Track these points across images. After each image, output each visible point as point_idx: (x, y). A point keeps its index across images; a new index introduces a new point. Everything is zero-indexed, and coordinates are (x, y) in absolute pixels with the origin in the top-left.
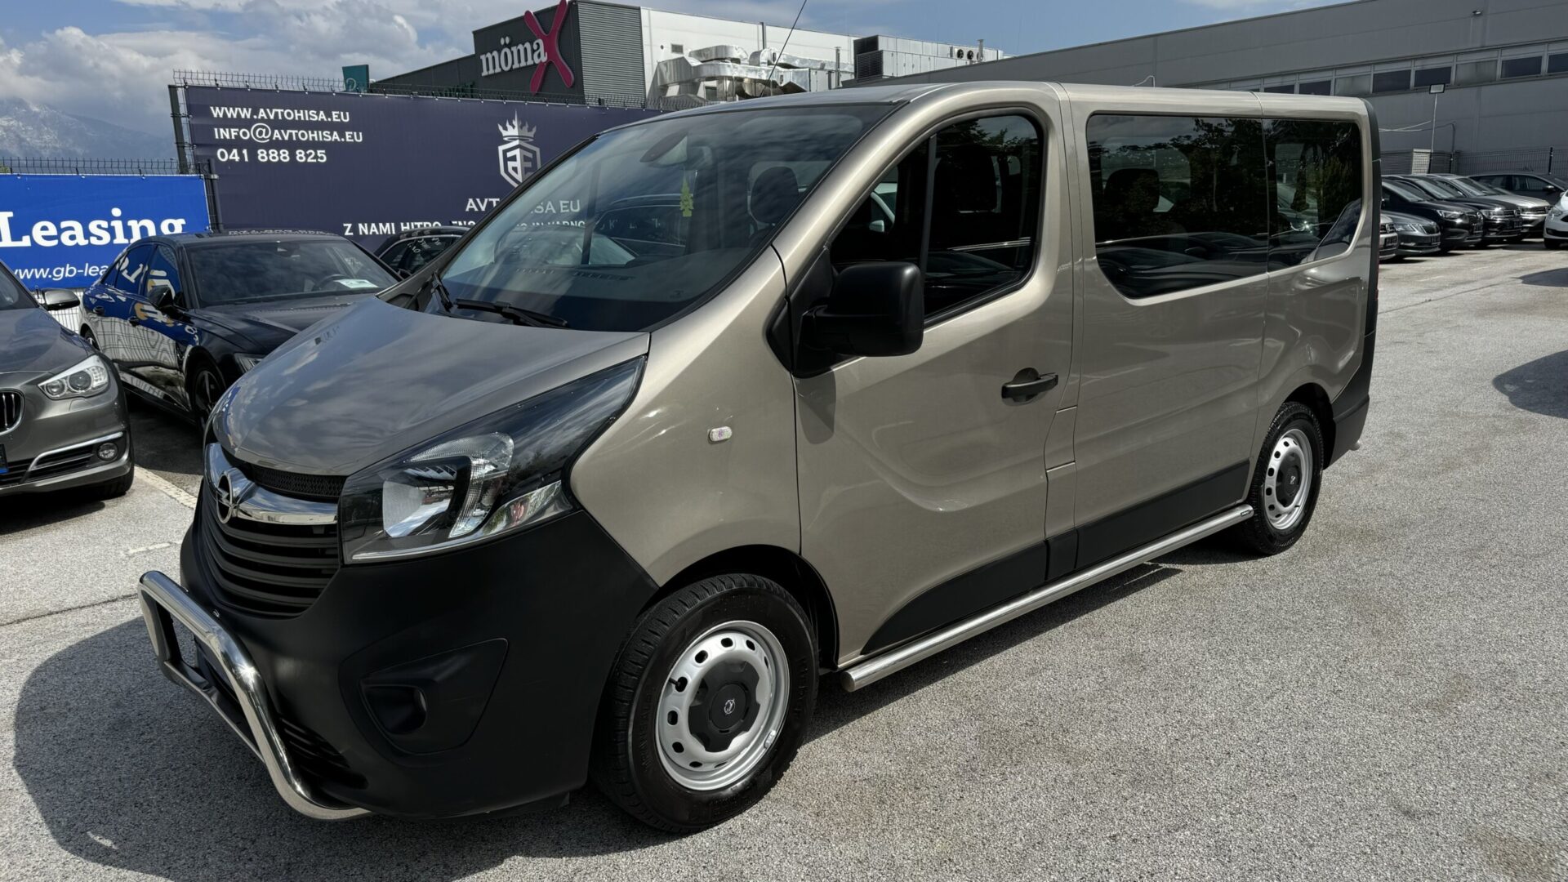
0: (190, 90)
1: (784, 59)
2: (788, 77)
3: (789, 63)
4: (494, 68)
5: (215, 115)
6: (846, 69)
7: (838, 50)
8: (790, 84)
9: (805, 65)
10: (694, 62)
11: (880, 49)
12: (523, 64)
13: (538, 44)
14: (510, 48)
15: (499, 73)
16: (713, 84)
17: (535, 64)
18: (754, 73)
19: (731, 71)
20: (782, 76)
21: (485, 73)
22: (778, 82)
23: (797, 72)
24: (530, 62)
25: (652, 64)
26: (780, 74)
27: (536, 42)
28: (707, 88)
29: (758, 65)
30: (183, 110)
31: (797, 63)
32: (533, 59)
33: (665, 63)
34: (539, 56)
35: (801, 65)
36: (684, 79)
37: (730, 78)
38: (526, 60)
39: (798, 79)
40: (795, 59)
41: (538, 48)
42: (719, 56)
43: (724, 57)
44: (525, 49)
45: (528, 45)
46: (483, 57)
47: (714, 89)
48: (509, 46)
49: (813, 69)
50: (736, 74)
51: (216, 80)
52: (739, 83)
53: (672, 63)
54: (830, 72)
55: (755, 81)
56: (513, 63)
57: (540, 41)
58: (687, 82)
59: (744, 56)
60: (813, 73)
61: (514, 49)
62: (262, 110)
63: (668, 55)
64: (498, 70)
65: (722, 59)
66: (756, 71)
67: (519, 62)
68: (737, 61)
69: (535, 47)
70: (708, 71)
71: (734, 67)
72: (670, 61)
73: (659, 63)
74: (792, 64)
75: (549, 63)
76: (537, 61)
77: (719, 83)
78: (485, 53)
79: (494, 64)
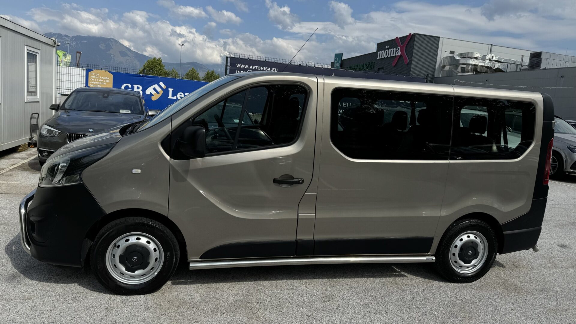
0: (231, 58)
1: (497, 59)
2: (497, 65)
3: (499, 60)
4: (382, 56)
5: (237, 66)
6: (526, 64)
7: (523, 56)
8: (498, 68)
9: (506, 62)
10: (457, 58)
11: (542, 57)
12: (392, 55)
13: (398, 49)
14: (388, 50)
15: (383, 58)
16: (464, 66)
17: (396, 56)
18: (482, 63)
19: (472, 62)
20: (495, 65)
21: (378, 58)
22: (493, 67)
23: (502, 64)
24: (394, 55)
25: (441, 57)
26: (494, 64)
27: (398, 48)
28: (462, 68)
29: (485, 60)
30: (229, 64)
31: (502, 60)
32: (395, 54)
33: (446, 58)
34: (398, 53)
35: (504, 61)
36: (452, 64)
37: (471, 65)
38: (393, 54)
39: (502, 67)
40: (501, 59)
41: (398, 50)
42: (469, 56)
43: (471, 56)
44: (394, 50)
45: (395, 49)
46: (379, 53)
47: (464, 68)
48: (388, 49)
49: (510, 63)
50: (474, 63)
51: (240, 56)
52: (475, 67)
53: (448, 58)
54: (518, 65)
55: (482, 66)
56: (388, 55)
57: (399, 48)
58: (453, 65)
59: (480, 56)
60: (509, 65)
61: (390, 50)
62: (251, 66)
63: (448, 54)
64: (383, 57)
65: (470, 57)
66: (483, 62)
67: (391, 55)
68: (476, 58)
69: (397, 50)
70: (463, 61)
71: (474, 61)
72: (448, 57)
73: (443, 57)
74: (500, 61)
75: (401, 56)
76: (397, 55)
77: (466, 66)
78: (380, 51)
79: (382, 55)
